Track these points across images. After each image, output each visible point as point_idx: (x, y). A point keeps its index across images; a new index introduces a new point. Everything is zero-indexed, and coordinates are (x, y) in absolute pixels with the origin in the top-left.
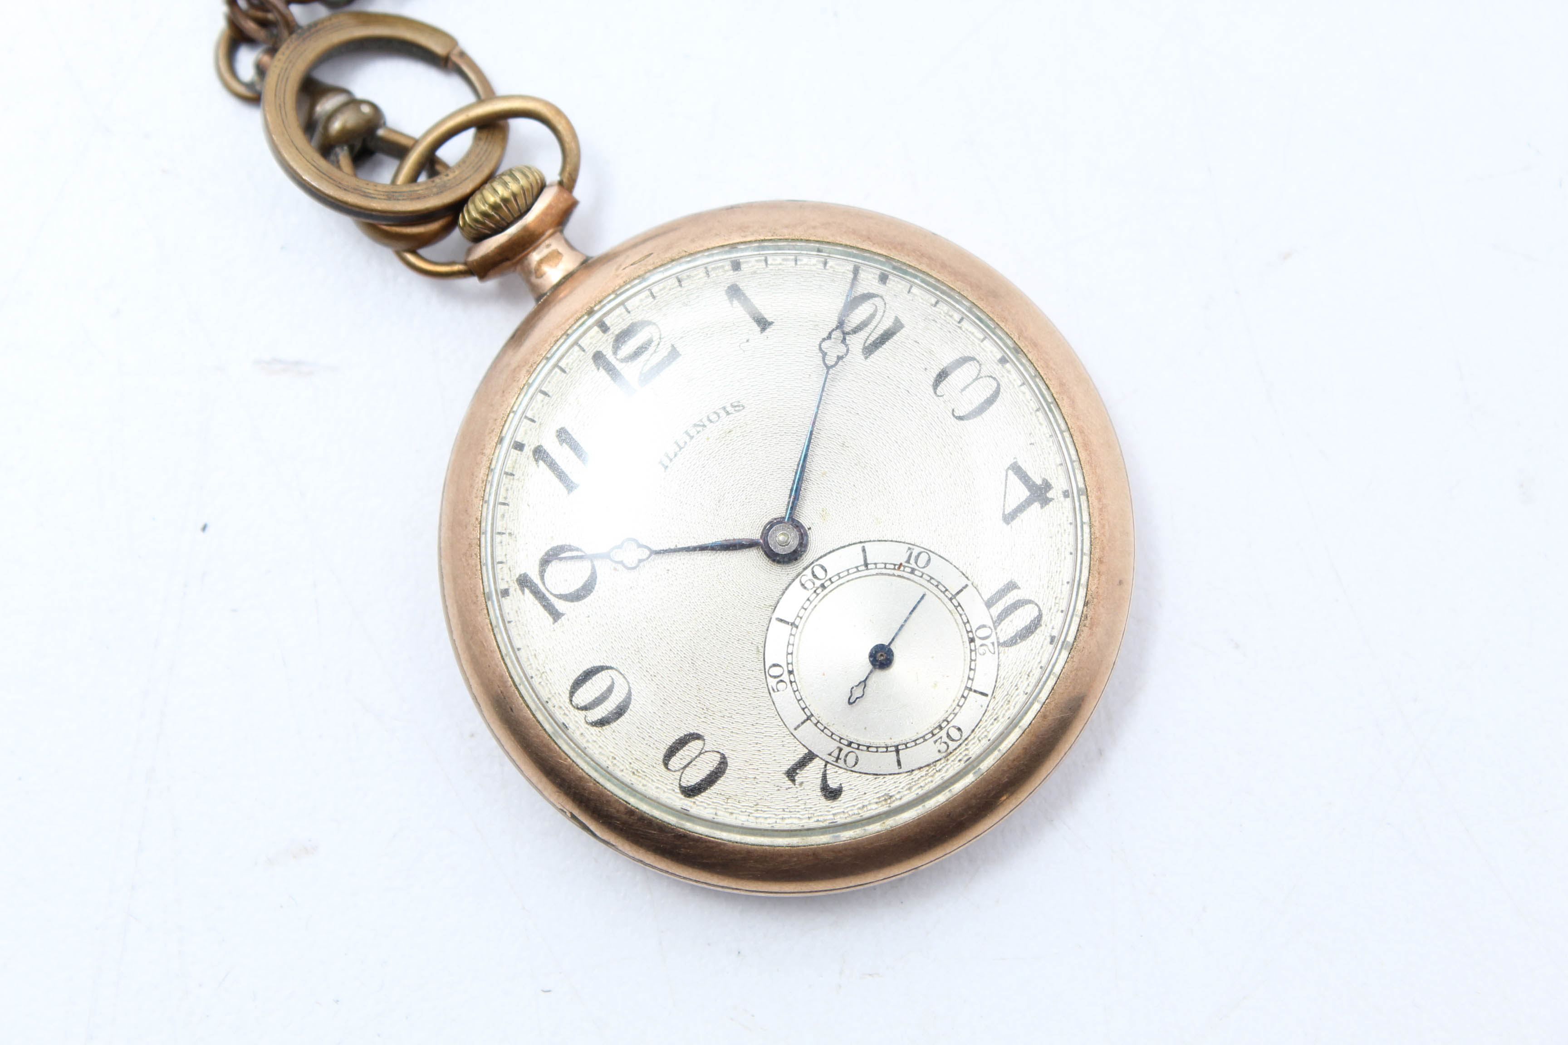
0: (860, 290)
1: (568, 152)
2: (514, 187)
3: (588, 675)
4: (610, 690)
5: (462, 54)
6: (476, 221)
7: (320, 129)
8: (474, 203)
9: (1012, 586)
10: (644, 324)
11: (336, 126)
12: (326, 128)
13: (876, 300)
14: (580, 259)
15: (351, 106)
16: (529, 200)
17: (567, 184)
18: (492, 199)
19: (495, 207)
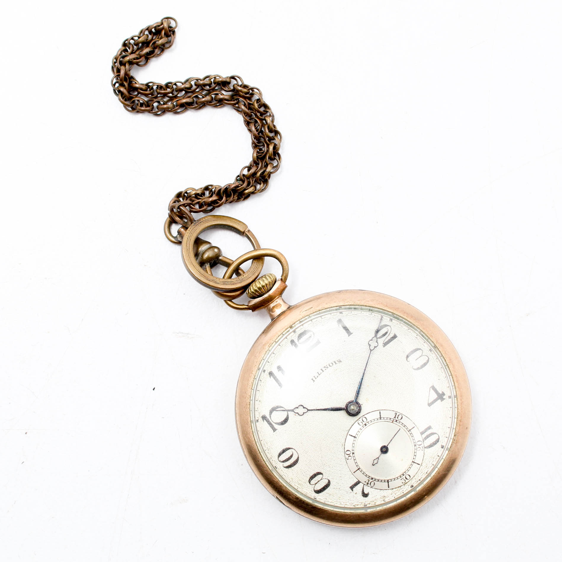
0: (383, 323)
1: (285, 270)
2: (266, 282)
3: (284, 451)
4: (291, 456)
5: (249, 231)
6: (253, 292)
7: (200, 257)
8: (252, 286)
9: (429, 428)
10: (309, 331)
11: (206, 256)
12: (202, 256)
13: (388, 327)
14: (287, 307)
15: (212, 249)
16: (271, 286)
17: (284, 280)
18: (259, 285)
19: (260, 288)
